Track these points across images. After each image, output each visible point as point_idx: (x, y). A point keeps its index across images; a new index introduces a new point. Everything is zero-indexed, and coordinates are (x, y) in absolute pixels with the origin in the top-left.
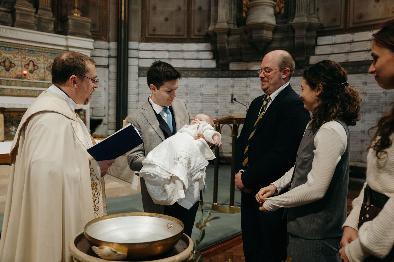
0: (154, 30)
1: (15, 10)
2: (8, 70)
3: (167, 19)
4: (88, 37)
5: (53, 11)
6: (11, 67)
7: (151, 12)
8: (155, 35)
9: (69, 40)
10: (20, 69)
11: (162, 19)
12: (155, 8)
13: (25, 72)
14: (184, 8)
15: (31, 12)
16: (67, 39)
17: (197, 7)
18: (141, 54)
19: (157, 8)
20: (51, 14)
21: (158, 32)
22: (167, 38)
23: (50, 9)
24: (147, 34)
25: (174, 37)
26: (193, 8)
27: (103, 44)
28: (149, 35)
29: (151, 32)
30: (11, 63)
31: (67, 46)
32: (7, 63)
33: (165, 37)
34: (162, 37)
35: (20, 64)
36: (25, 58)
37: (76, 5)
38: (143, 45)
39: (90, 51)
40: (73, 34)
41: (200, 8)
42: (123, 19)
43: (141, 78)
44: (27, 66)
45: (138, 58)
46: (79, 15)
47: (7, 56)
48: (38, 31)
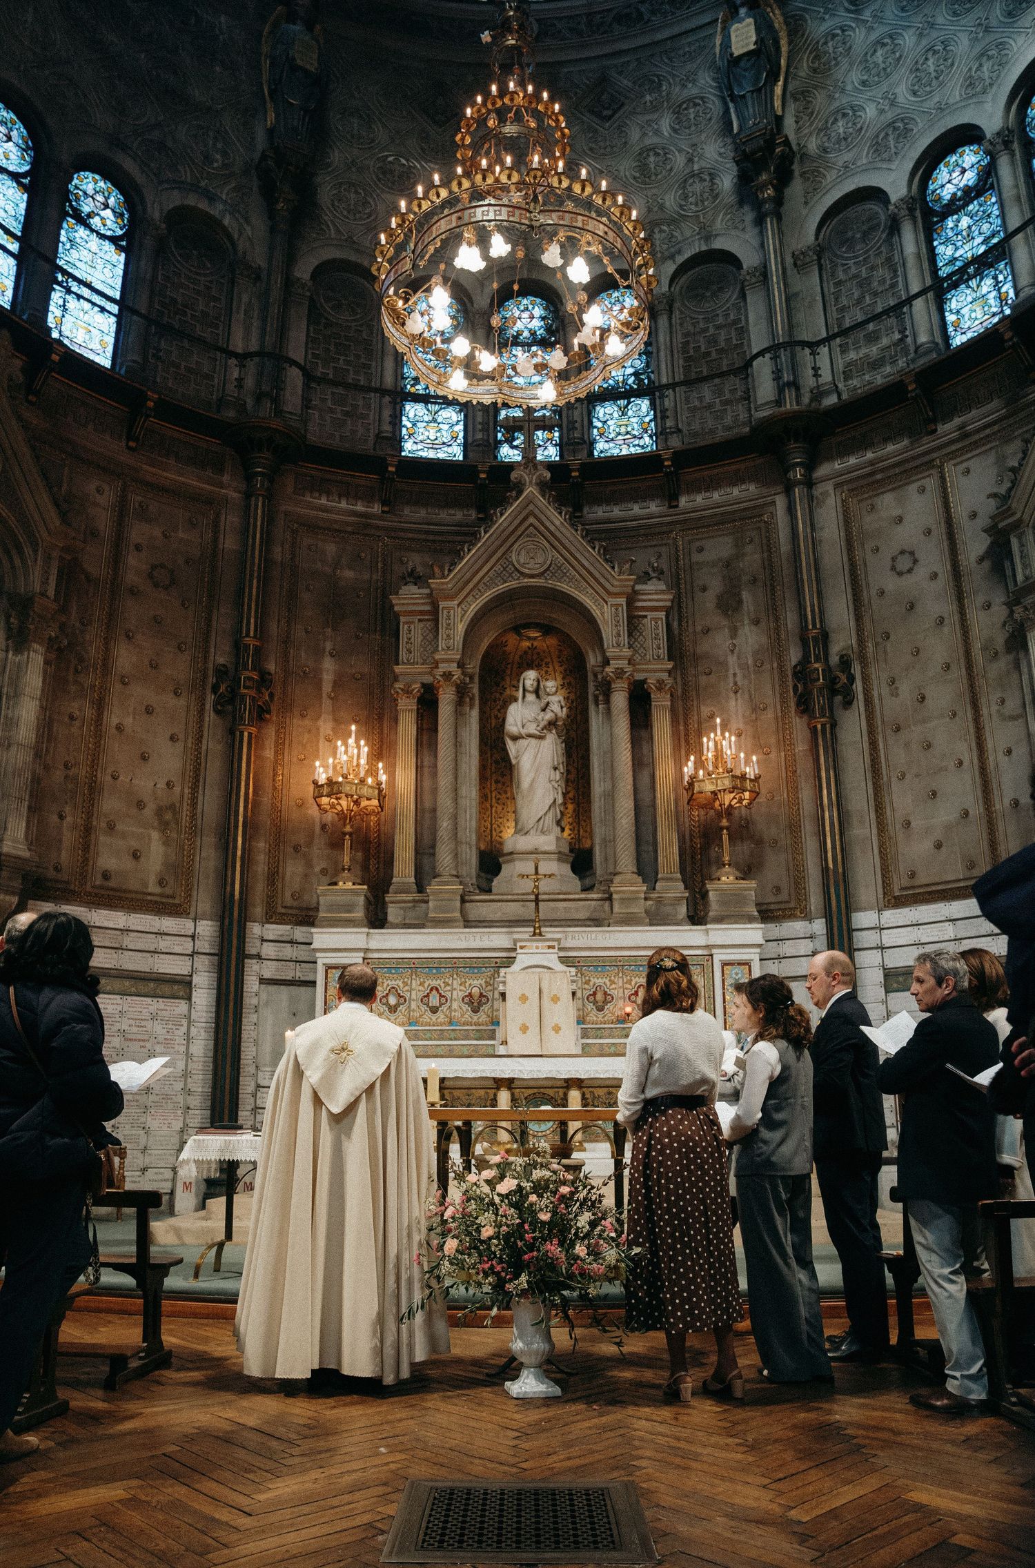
0: (913, 875)
1: (611, 895)
2: (600, 1009)
3: (938, 845)
4: (751, 919)
5: (684, 880)
6: (605, 1002)
7: (901, 835)
8: (913, 887)
9: (711, 933)
10: (621, 1003)
11: (926, 845)
12: (907, 824)
13: (628, 1009)
14: (977, 811)
15: (637, 892)
16: (707, 931)
17: (1007, 802)
18: (889, 938)
19: (913, 824)
20: (681, 885)
21: (922, 879)
22: (944, 890)
23: (679, 876)
24: (896, 889)
25: (962, 884)
26: (998, 806)
27: (797, 927)
28: (902, 889)
29: (906, 882)
30: (605, 994)
31: (708, 947)
32: (599, 997)
33: (940, 887)
34: (934, 888)
35: (621, 994)
36: (630, 982)
37: (727, 858)
38: (891, 916)
39: (758, 950)
40: (719, 920)
41: (1016, 803)
42: (831, 866)
43: (891, 995)
44: (633, 998)
45: (882, 948)
46: (731, 878)
47: (599, 981)
48: (651, 925)
